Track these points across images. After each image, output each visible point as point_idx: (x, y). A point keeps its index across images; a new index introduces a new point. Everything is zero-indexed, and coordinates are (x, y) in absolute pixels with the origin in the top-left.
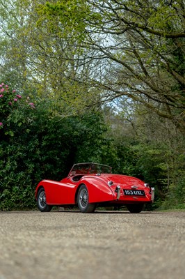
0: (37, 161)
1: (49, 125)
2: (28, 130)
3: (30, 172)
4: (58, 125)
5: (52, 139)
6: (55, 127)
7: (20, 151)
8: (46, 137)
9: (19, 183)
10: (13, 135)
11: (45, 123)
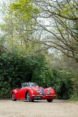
0: (13, 77)
1: (19, 60)
2: (9, 63)
3: (10, 81)
4: (23, 61)
5: (20, 67)
6: (21, 61)
7: (5, 72)
8: (17, 66)
9: (5, 86)
10: (2, 65)
11: (17, 60)
